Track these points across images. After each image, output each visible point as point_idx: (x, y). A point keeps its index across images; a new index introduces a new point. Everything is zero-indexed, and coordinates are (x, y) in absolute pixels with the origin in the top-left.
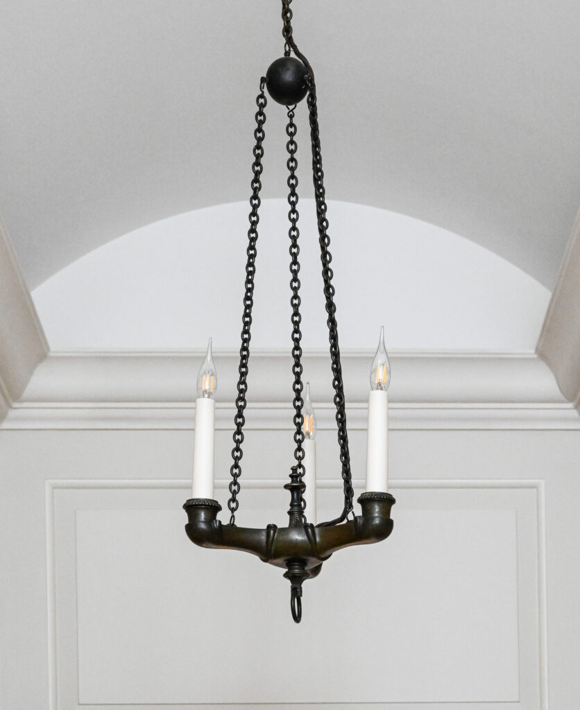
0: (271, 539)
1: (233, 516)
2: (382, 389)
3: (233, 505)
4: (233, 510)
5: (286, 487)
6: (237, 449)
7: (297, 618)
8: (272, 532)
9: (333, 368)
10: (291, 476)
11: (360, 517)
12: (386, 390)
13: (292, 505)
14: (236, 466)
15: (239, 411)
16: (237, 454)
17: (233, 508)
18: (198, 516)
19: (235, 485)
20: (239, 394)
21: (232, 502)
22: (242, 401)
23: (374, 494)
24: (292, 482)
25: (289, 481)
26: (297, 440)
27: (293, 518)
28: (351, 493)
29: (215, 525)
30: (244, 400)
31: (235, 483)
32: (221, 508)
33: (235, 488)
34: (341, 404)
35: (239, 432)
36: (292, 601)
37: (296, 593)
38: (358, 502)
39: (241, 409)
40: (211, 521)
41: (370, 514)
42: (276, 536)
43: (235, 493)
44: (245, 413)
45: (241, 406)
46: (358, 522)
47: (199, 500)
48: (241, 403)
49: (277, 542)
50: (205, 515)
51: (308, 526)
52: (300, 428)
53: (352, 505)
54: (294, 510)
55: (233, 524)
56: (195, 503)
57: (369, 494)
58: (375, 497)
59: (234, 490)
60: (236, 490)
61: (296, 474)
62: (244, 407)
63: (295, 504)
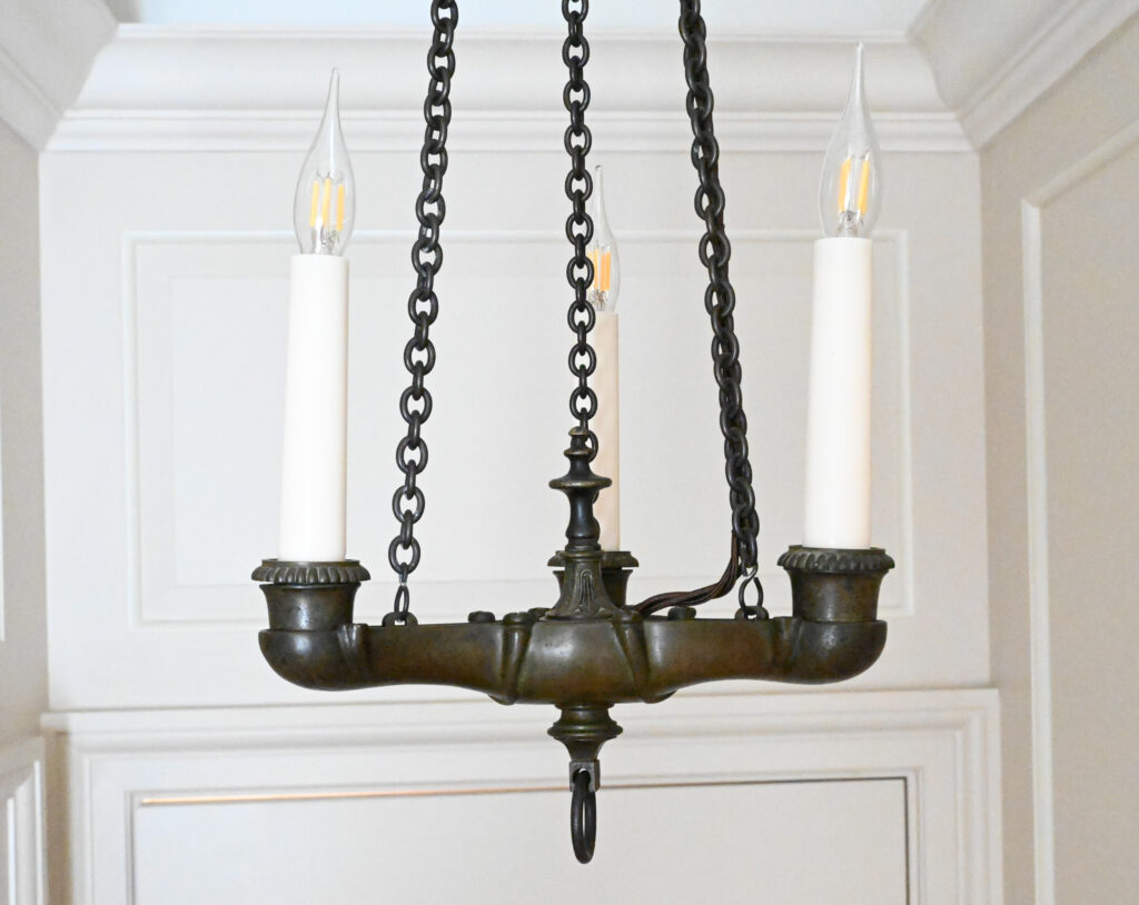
0: (514, 657)
1: (403, 590)
2: (854, 232)
3: (404, 556)
4: (404, 571)
5: (555, 484)
6: (418, 391)
7: (584, 845)
8: (517, 636)
9: (694, 156)
10: (567, 454)
11: (786, 619)
12: (866, 235)
13: (570, 533)
14: (414, 441)
15: (422, 280)
16: (416, 405)
17: (404, 564)
18: (294, 611)
19: (409, 497)
20: (421, 230)
21: (400, 548)
22: (429, 252)
23: (838, 557)
24: (573, 474)
25: (563, 467)
26: (577, 324)
27: (577, 574)
28: (751, 526)
29: (350, 638)
30: (436, 247)
31: (412, 491)
32: (366, 576)
33: (409, 505)
34: (720, 264)
35: (421, 341)
36: (577, 809)
37: (584, 787)
38: (779, 564)
39: (427, 273)
40: (336, 627)
41: (822, 612)
42: (531, 647)
43: (409, 520)
44: (439, 284)
45: (428, 264)
46: (785, 636)
47: (297, 569)
48: (427, 257)
49: (534, 665)
50: (314, 608)
51: (625, 622)
52: (583, 294)
53: (754, 564)
54: (578, 552)
55: (405, 615)
56: (287, 579)
57: (821, 557)
58: (842, 567)
59: (408, 512)
60: (414, 510)
61: (581, 450)
62: (435, 268)
63: (580, 535)
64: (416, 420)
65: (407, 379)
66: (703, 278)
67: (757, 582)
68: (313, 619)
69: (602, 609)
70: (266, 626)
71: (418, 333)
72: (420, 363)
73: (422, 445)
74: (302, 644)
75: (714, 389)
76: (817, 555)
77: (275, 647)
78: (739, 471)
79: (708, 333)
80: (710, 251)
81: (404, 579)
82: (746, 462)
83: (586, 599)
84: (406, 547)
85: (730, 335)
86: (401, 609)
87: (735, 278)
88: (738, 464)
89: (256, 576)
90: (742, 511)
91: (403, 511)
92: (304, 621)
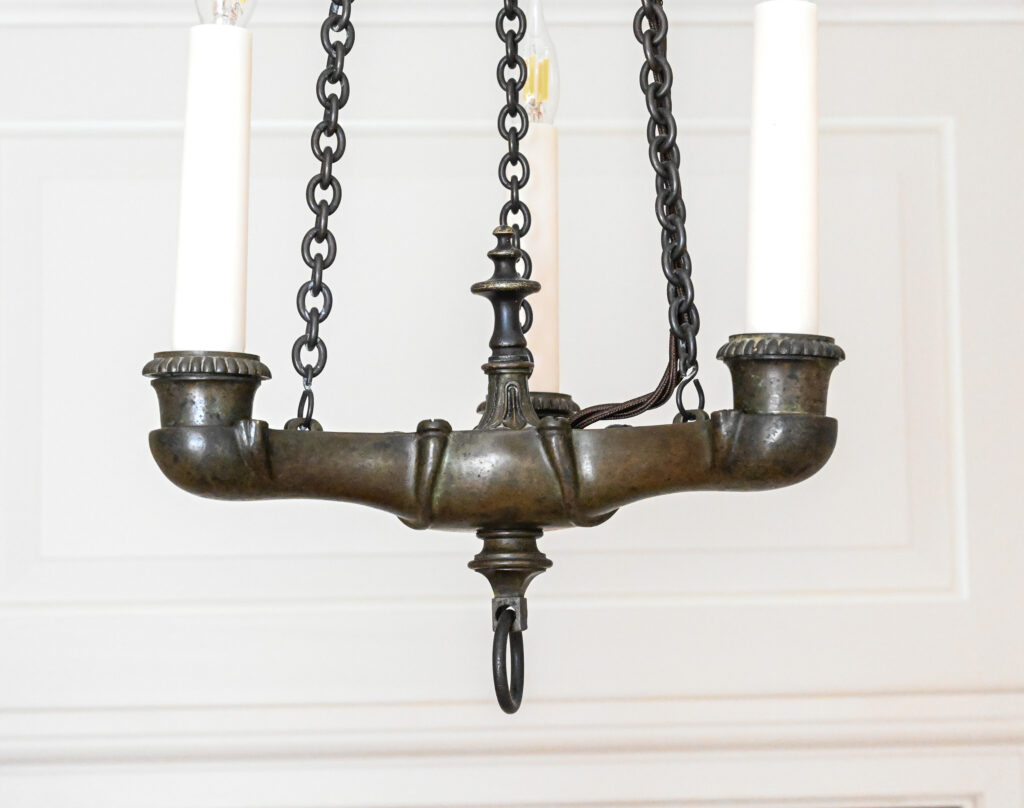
0: (429, 468)
1: (308, 395)
3: (309, 357)
4: (309, 373)
5: (477, 289)
6: (325, 180)
7: (509, 696)
8: (432, 446)
10: (492, 256)
11: (726, 413)
13: (494, 345)
14: (321, 234)
15: (332, 61)
16: (324, 195)
17: (309, 366)
18: (188, 405)
19: (315, 294)
20: (332, 7)
21: (304, 348)
22: (340, 30)
23: (779, 342)
24: (498, 275)
25: (486, 271)
26: (508, 130)
27: (501, 388)
28: (691, 322)
29: (248, 436)
30: (347, 25)
31: (318, 288)
32: (268, 374)
33: (315, 302)
34: (656, 40)
35: (330, 127)
36: (499, 644)
37: (509, 625)
38: (718, 356)
39: (337, 53)
40: (233, 423)
41: (764, 404)
42: (446, 459)
43: (315, 319)
44: (350, 65)
45: (339, 43)
46: (724, 430)
47: (192, 358)
48: (338, 36)
49: (451, 477)
50: (210, 401)
51: (552, 428)
52: (515, 97)
53: (694, 363)
54: (503, 362)
55: (308, 422)
56: (180, 368)
57: (762, 342)
58: (784, 351)
59: (315, 310)
60: (320, 309)
61: (507, 252)
62: (346, 49)
63: (505, 344)
64: (324, 210)
65: (315, 167)
66: (638, 55)
67: (697, 384)
68: (209, 414)
69: (528, 425)
70: (158, 426)
71: (327, 116)
72: (328, 149)
73: (330, 237)
74: (196, 443)
75: (650, 176)
76: (757, 340)
77: (166, 447)
78: (676, 261)
79: (644, 117)
80: (646, 26)
81: (308, 383)
82: (684, 251)
83: (511, 415)
84: (311, 348)
85: (668, 115)
86: (305, 416)
87: (673, 56)
88: (676, 254)
89: (146, 371)
90: (680, 305)
91: (309, 308)
92: (198, 414)
